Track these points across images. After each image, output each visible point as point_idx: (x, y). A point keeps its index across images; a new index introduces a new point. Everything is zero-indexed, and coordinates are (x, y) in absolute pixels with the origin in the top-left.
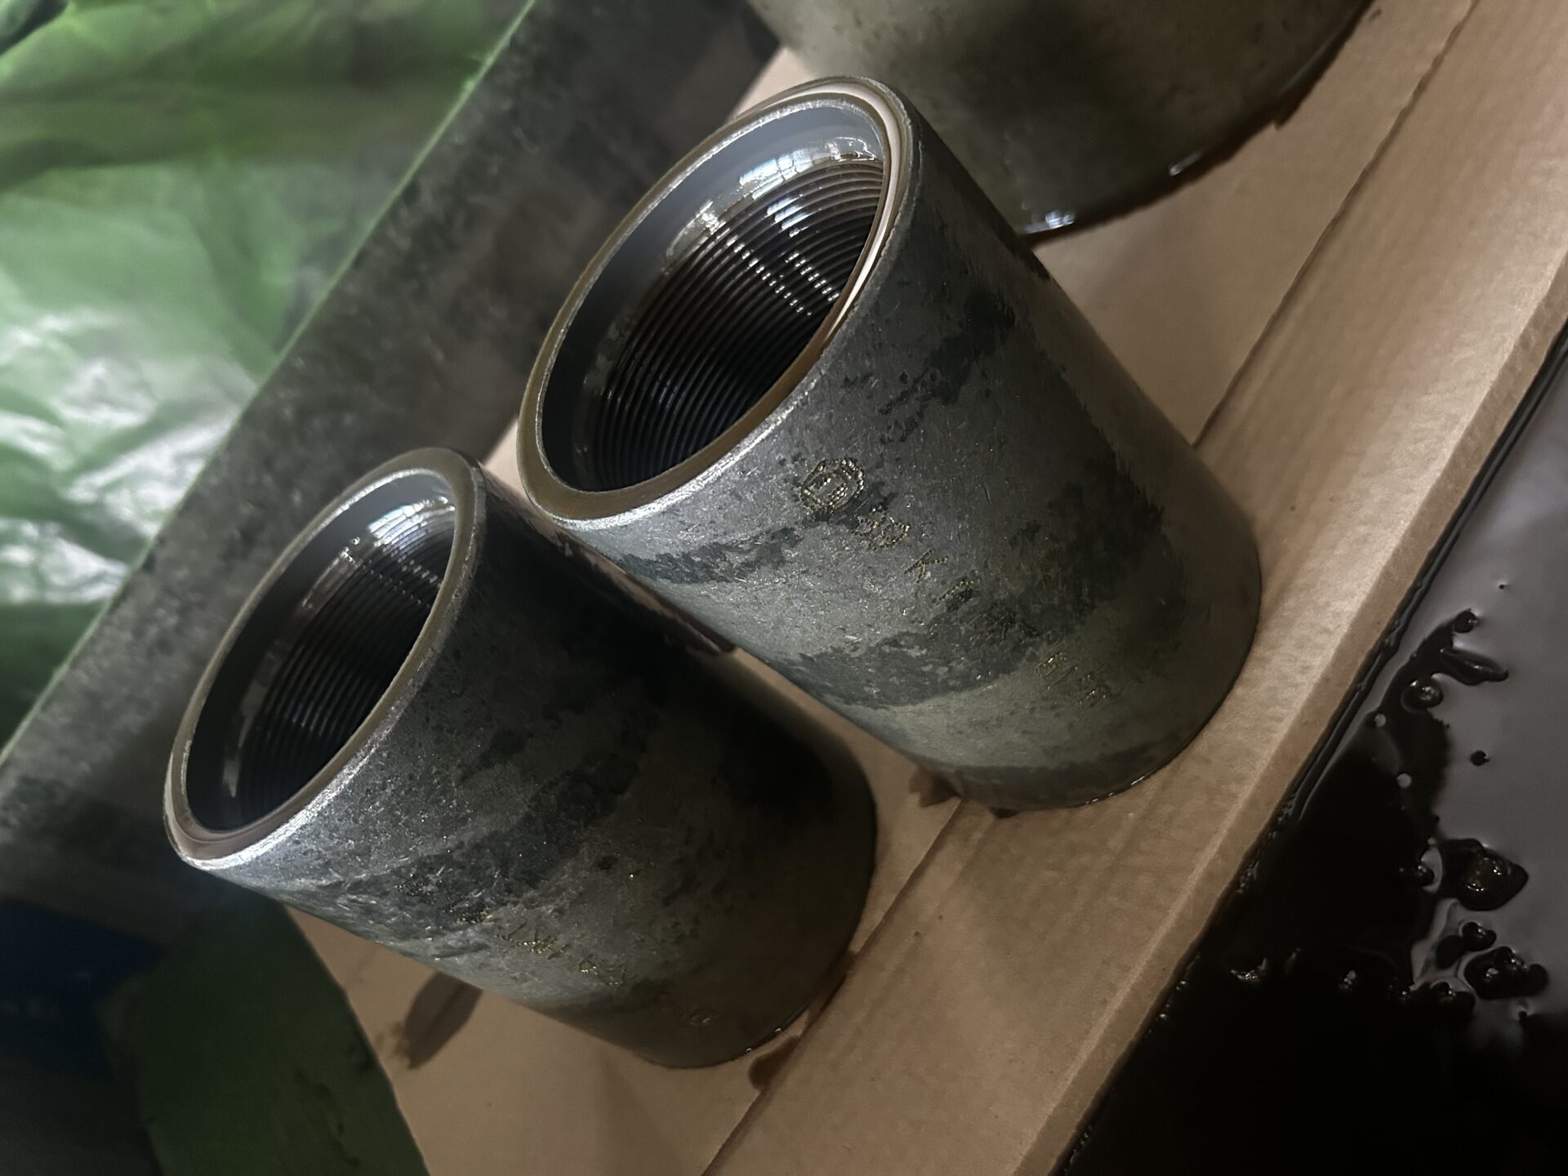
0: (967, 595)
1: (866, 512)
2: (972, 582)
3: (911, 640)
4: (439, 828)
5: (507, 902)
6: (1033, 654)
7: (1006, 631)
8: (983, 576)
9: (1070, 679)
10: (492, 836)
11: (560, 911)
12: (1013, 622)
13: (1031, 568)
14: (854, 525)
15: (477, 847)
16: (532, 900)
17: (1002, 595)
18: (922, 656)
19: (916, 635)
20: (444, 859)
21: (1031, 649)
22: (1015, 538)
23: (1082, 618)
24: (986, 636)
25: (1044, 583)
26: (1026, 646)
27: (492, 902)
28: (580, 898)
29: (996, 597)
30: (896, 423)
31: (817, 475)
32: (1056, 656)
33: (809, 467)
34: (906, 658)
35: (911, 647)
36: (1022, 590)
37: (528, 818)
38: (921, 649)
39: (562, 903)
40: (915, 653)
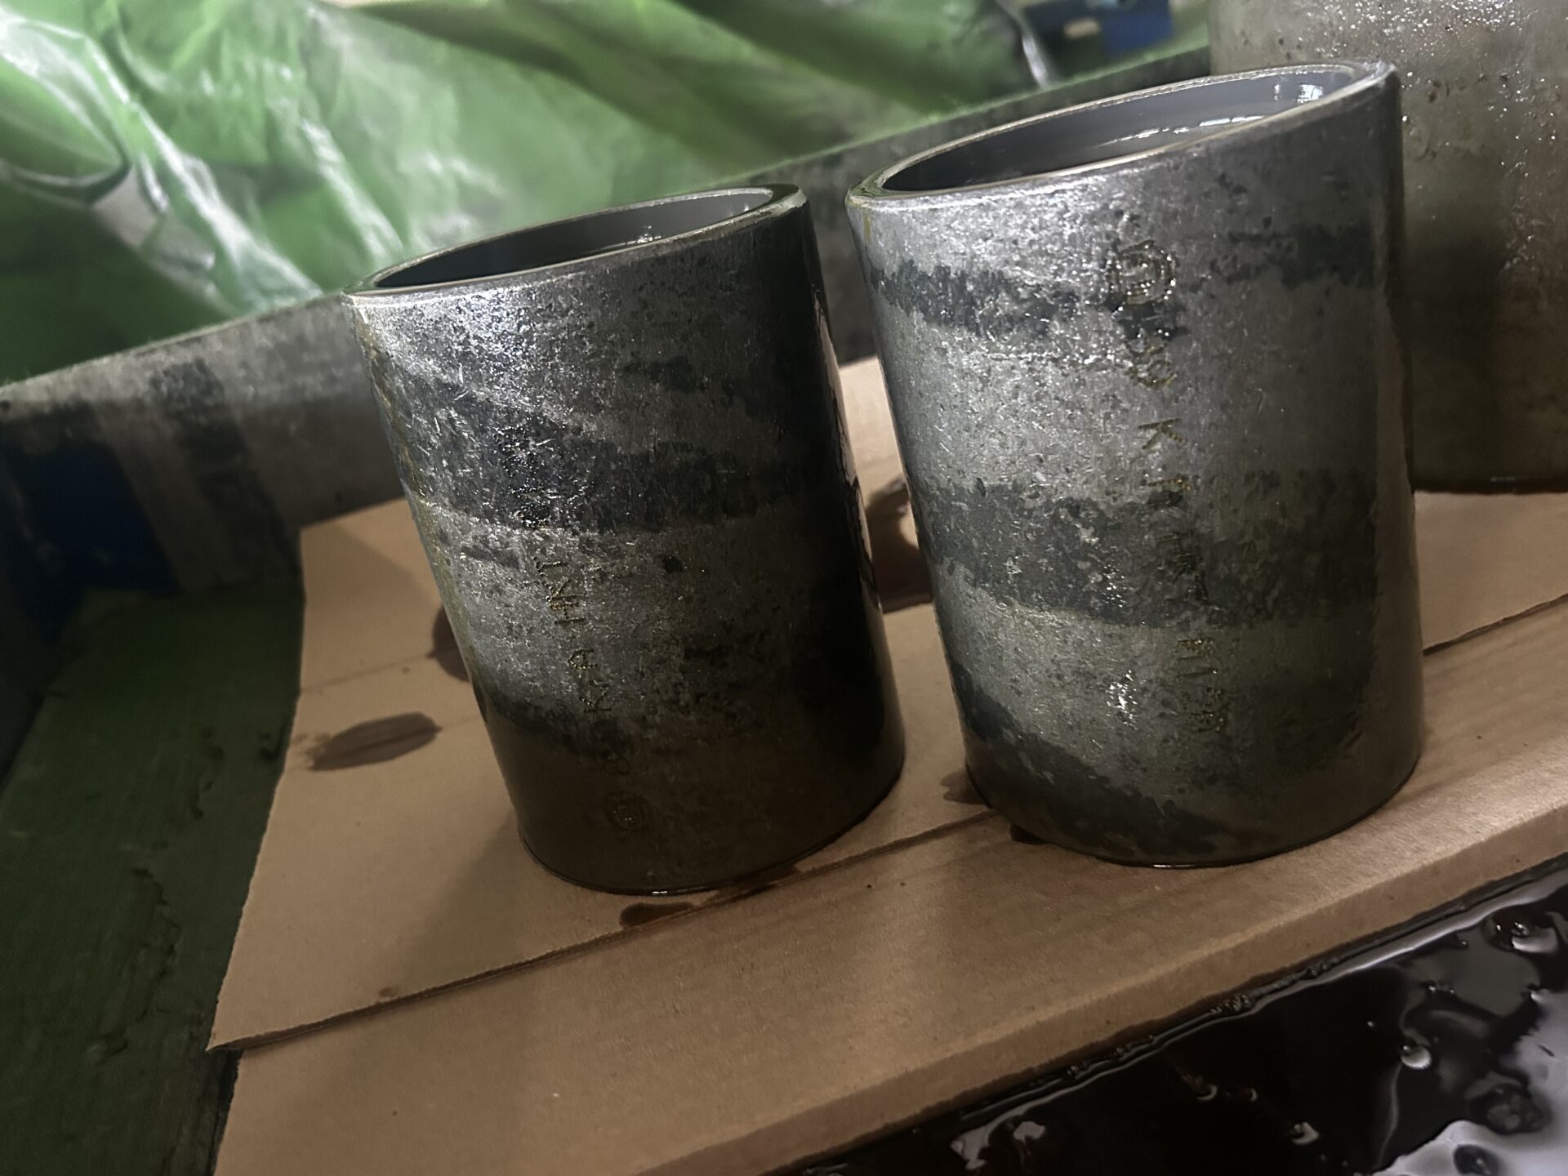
0: (1175, 499)
1: (1151, 329)
2: (1188, 488)
3: (1094, 514)
4: (575, 397)
5: (569, 526)
6: (1187, 621)
7: (1181, 573)
8: (1202, 489)
9: (1200, 680)
10: (608, 447)
11: (603, 575)
12: (1194, 568)
13: (1246, 521)
14: (1132, 335)
15: (588, 445)
16: (589, 542)
17: (1202, 527)
18: (1089, 544)
19: (1101, 513)
20: (554, 431)
21: (1189, 613)
22: (1253, 475)
23: (1255, 619)
24: (1160, 565)
25: (1246, 548)
26: (1187, 606)
27: (558, 515)
28: (625, 578)
29: (1197, 525)
30: (1235, 259)
31: (1138, 252)
32: (1206, 642)
33: (1137, 239)
34: (1074, 537)
35: (1086, 526)
36: (1223, 539)
37: (645, 457)
38: (1094, 535)
39: (609, 569)
40: (1086, 536)
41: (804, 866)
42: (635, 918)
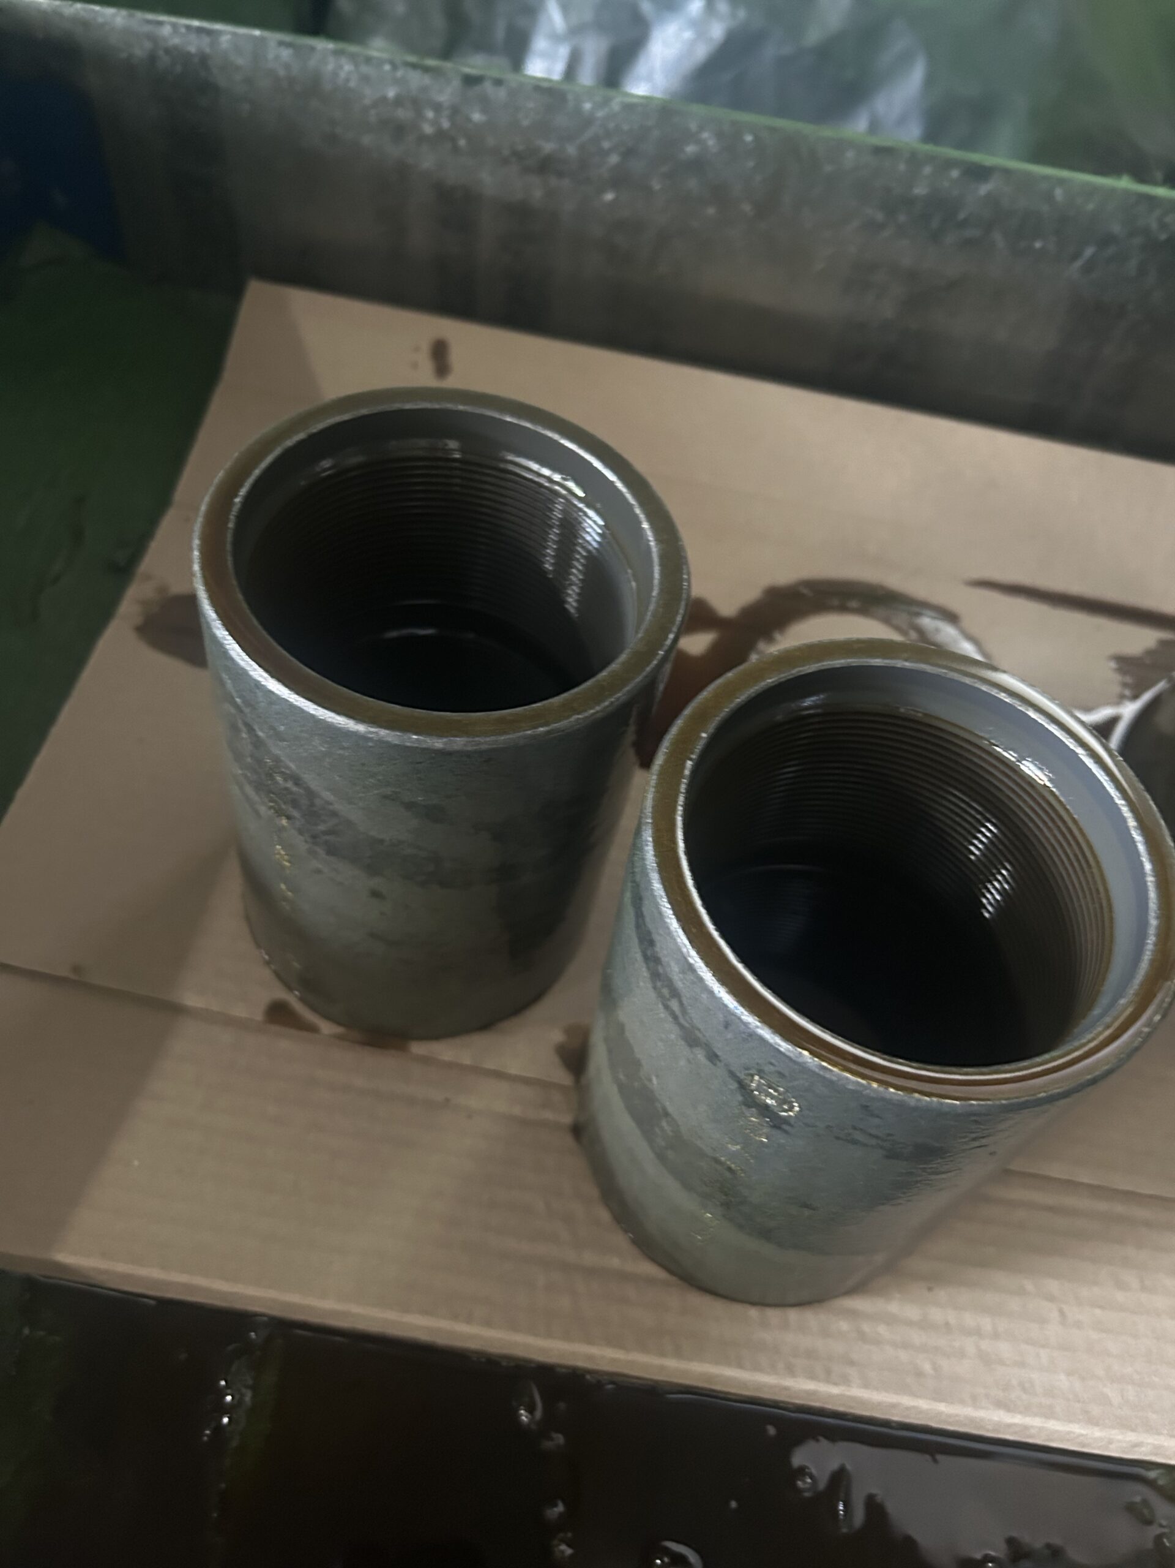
1: (762, 1114)
2: (742, 1174)
4: (334, 788)
5: (304, 835)
6: (708, 1205)
7: (716, 1191)
8: (751, 1181)
9: (701, 1224)
10: (350, 822)
11: (319, 872)
12: (726, 1195)
13: (776, 1207)
15: (335, 814)
16: (316, 853)
17: (744, 1191)
18: (666, 1131)
20: (311, 792)
22: (795, 1199)
24: (705, 1178)
25: (769, 1214)
27: (297, 824)
28: (338, 883)
29: (740, 1187)
32: (714, 1218)
34: (658, 1117)
36: (755, 1203)
37: (380, 841)
38: (671, 1131)
39: (327, 872)
41: (418, 1048)
42: (278, 1013)
